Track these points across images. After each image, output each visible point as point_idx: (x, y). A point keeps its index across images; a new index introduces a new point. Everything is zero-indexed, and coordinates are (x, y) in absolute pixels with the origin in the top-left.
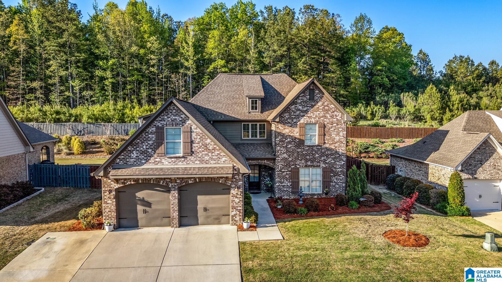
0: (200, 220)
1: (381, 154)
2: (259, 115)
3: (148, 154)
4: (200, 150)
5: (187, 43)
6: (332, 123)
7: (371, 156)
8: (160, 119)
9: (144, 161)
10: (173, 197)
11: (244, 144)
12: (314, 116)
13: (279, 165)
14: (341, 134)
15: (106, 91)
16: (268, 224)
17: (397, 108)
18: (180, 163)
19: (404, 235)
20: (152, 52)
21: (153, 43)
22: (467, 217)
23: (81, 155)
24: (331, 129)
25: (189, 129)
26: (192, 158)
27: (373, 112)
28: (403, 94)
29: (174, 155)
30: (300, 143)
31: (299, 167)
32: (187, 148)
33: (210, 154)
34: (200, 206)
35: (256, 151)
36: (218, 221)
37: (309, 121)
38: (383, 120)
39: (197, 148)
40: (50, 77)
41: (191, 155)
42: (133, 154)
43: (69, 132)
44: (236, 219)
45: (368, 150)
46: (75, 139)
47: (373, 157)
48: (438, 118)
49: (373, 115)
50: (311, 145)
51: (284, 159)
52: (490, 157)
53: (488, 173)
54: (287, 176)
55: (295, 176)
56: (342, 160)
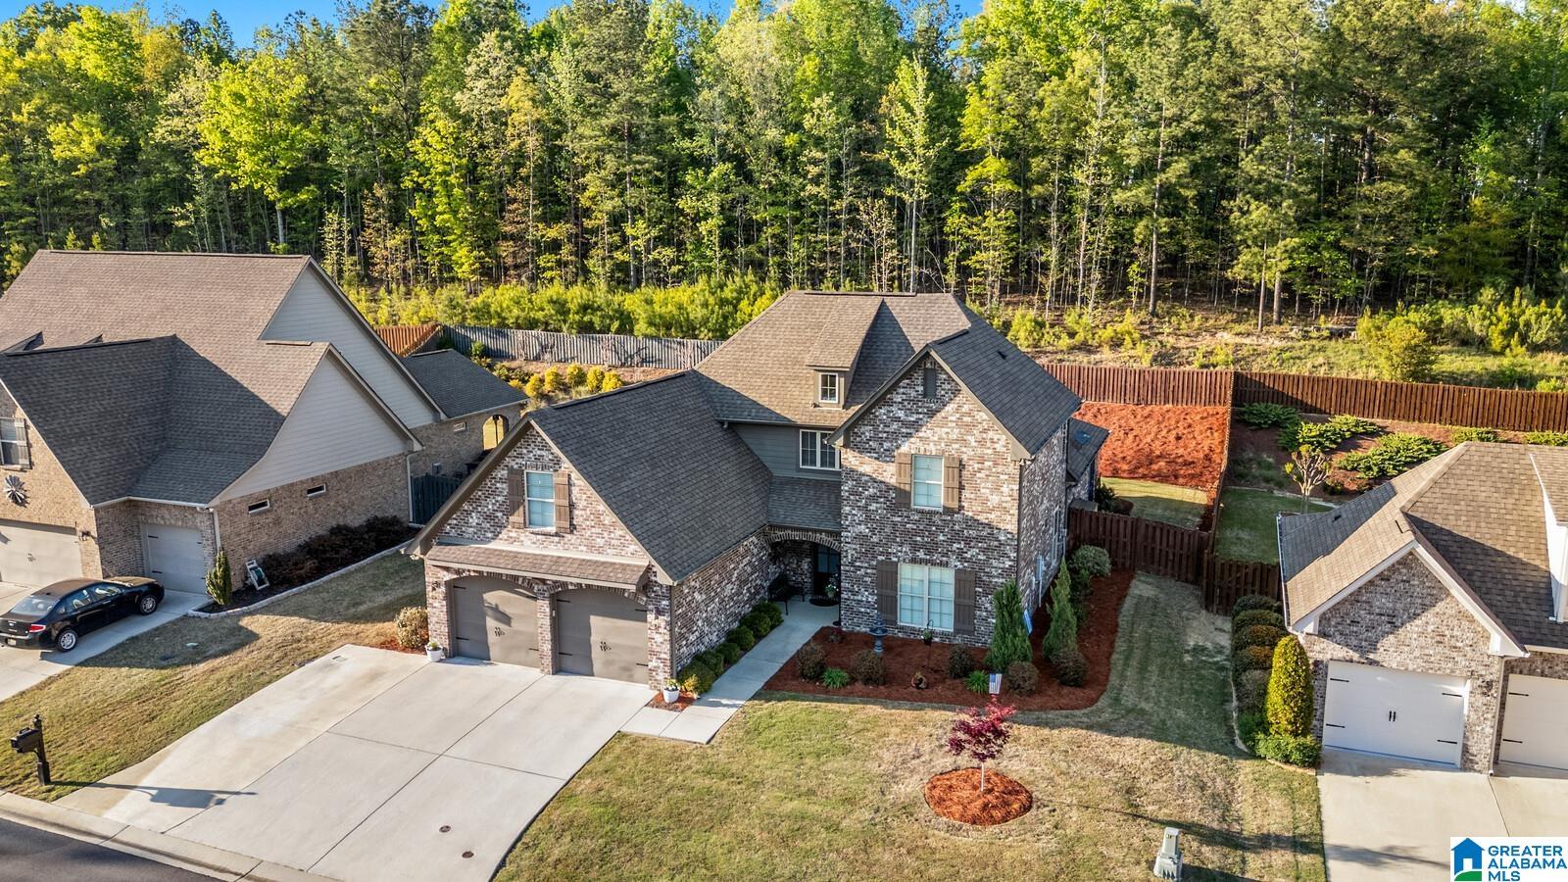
0: (597, 666)
2: (838, 414)
3: (497, 521)
4: (588, 523)
6: (981, 460)
8: (515, 454)
9: (490, 535)
10: (543, 612)
11: (798, 481)
12: (936, 439)
13: (849, 551)
14: (1005, 489)
16: (729, 698)
18: (552, 547)
19: (977, 788)
20: (819, 142)
21: (824, 115)
22: (1301, 770)
24: (978, 475)
25: (566, 480)
26: (573, 538)
29: (541, 529)
30: (900, 499)
31: (895, 559)
32: (563, 516)
33: (605, 534)
34: (595, 638)
36: (626, 673)
37: (922, 448)
39: (581, 519)
40: (588, 213)
41: (572, 532)
42: (472, 518)
43: (609, 357)
44: (658, 678)
50: (927, 509)
51: (860, 537)
52: (1425, 608)
53: (1417, 653)
54: (868, 579)
55: (887, 582)
56: (1005, 555)
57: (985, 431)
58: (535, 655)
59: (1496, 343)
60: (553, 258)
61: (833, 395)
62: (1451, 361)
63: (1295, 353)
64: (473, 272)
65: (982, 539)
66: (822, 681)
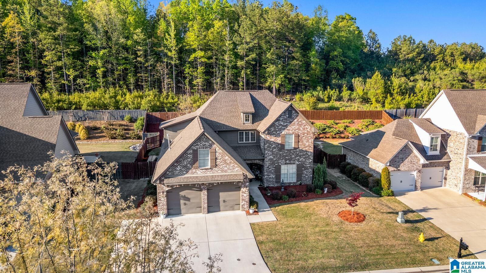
0: (221, 208)
1: (335, 134)
3: (187, 167)
4: (221, 163)
5: (169, 35)
6: (304, 134)
7: (327, 136)
8: (195, 144)
9: (185, 172)
10: (204, 194)
11: (240, 147)
12: (292, 129)
13: (267, 164)
14: (310, 141)
15: (97, 78)
16: (265, 209)
17: (349, 92)
18: (208, 173)
19: (350, 215)
20: (139, 44)
21: (139, 35)
22: (392, 197)
23: (87, 140)
24: (303, 138)
25: (214, 150)
26: (216, 169)
27: (329, 95)
28: (354, 79)
29: (205, 168)
30: (282, 147)
31: (280, 164)
32: (213, 162)
33: (228, 166)
34: (221, 200)
35: (250, 153)
36: (232, 208)
37: (288, 132)
38: (337, 102)
39: (219, 162)
40: (46, 66)
41: (216, 167)
42: (178, 168)
43: (71, 119)
44: (245, 207)
45: (326, 131)
46: (80, 126)
47: (329, 138)
48: (381, 101)
49: (330, 98)
50: (289, 149)
51: (271, 159)
52: (408, 156)
53: (407, 166)
54: (273, 171)
55: (278, 170)
56: (310, 159)
57: (305, 126)
58: (200, 209)
59: (326, 100)
62: (321, 105)
65: (303, 155)
66: (282, 199)
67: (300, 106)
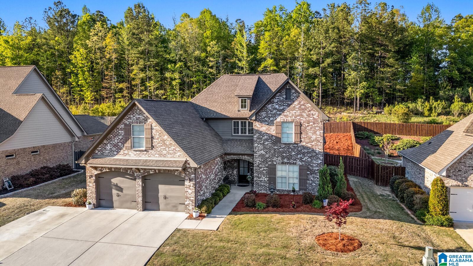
0: (161, 206)
2: (247, 114)
3: (119, 147)
4: (159, 145)
5: (241, 45)
6: (309, 122)
8: (127, 117)
9: (115, 153)
10: (138, 185)
11: (233, 140)
12: (291, 115)
13: (257, 161)
14: (318, 133)
16: (219, 215)
17: (462, 103)
18: (143, 156)
19: (337, 239)
20: (212, 55)
21: (213, 47)
22: (447, 228)
24: (307, 128)
25: (150, 126)
26: (153, 152)
27: (431, 107)
28: (471, 88)
29: (139, 149)
30: (277, 140)
31: (275, 163)
33: (167, 149)
34: (161, 194)
36: (175, 208)
37: (285, 119)
39: (156, 143)
40: (134, 79)
41: (152, 149)
42: (108, 146)
44: (189, 208)
50: (288, 143)
51: (261, 155)
54: (265, 172)
55: (272, 171)
56: (319, 158)
57: (310, 111)
58: (134, 204)
59: (427, 113)
60: (121, 94)
61: (245, 107)
62: (414, 119)
63: (367, 118)
64: (92, 100)
65: (309, 153)
66: (255, 207)
67: (387, 119)
